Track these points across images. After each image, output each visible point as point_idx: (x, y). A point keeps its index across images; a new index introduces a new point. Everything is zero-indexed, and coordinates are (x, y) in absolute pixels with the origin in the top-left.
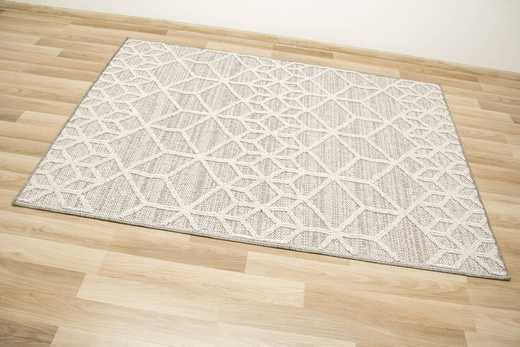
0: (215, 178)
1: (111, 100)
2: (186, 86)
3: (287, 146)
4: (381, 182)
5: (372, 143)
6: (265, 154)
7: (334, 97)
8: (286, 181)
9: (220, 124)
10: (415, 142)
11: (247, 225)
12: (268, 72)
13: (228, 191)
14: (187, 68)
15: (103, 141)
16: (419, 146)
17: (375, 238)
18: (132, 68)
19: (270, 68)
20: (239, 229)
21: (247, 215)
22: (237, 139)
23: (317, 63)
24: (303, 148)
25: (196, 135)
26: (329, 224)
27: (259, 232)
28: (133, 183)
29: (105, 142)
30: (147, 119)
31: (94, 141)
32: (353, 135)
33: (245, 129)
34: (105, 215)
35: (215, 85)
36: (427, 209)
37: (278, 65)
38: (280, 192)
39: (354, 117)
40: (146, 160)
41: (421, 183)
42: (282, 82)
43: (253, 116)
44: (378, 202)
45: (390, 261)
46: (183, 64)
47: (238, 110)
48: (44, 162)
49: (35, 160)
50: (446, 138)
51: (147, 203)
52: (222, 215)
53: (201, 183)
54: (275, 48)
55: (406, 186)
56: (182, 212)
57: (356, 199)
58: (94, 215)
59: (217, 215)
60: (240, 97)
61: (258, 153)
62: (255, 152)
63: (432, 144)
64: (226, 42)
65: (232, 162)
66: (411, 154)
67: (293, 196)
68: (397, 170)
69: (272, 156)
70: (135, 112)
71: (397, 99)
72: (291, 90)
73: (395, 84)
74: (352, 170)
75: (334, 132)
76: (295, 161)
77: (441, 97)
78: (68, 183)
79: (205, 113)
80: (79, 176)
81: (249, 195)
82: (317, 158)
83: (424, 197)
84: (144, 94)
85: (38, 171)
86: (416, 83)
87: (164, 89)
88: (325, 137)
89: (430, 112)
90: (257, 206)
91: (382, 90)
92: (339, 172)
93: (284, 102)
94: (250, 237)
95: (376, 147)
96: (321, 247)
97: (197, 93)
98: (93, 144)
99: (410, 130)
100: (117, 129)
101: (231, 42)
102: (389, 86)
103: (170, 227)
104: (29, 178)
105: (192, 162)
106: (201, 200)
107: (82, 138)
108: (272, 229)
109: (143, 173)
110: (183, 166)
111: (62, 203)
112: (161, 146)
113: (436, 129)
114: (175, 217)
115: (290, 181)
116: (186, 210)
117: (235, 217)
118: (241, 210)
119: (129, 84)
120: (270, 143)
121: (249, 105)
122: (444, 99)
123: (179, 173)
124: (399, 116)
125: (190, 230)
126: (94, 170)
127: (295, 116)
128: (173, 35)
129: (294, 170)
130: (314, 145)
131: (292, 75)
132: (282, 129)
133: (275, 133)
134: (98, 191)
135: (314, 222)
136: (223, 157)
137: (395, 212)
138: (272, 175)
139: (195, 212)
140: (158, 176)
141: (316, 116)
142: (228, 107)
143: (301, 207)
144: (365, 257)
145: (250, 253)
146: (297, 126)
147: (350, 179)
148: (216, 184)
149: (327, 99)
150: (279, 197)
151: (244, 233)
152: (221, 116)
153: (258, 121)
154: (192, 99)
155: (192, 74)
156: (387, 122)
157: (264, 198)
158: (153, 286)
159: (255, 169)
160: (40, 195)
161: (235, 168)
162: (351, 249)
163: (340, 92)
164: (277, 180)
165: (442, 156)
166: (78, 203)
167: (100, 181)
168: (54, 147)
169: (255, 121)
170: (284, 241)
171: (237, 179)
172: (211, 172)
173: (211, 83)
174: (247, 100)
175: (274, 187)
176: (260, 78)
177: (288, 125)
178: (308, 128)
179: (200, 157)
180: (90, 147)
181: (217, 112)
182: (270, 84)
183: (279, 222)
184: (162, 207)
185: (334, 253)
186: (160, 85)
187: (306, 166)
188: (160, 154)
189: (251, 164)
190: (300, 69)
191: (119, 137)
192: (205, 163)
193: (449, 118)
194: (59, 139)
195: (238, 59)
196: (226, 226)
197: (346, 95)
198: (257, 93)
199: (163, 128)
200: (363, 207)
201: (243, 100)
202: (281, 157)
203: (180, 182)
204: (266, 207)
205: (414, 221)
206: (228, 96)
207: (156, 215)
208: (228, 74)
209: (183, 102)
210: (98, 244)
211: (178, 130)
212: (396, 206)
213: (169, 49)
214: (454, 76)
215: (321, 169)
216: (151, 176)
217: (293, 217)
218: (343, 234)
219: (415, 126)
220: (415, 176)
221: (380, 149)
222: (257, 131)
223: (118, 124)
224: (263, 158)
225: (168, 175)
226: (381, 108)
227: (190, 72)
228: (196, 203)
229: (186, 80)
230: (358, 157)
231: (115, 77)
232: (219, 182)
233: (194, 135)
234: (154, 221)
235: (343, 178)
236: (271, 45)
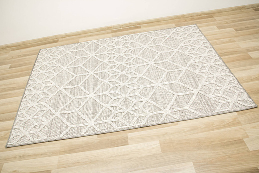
0: (101, 103)
1: (40, 82)
2: (75, 63)
3: (131, 77)
4: (181, 79)
5: (172, 63)
6: (122, 84)
7: (147, 46)
8: (136, 94)
9: (95, 76)
10: (192, 55)
11: (123, 121)
12: (112, 44)
13: (109, 108)
14: (73, 55)
15: (42, 103)
16: (195, 57)
17: (187, 107)
18: (46, 63)
19: (112, 42)
20: (119, 124)
21: (122, 116)
22: (106, 81)
23: (135, 33)
24: (139, 76)
25: (86, 85)
26: (162, 108)
27: (129, 123)
28: (62, 118)
29: (43, 103)
30: (60, 85)
31: (38, 104)
32: (161, 62)
33: (109, 75)
34: (53, 138)
35: (88, 59)
36: (207, 86)
37: (116, 39)
38: (134, 100)
39: (159, 53)
40: (65, 105)
41: (201, 74)
42: (120, 47)
43: (111, 68)
44: (183, 89)
45: (197, 116)
46: (70, 53)
47: (103, 67)
48: (16, 122)
49: (12, 122)
50: (206, 49)
51: (71, 126)
52: (109, 120)
53: (95, 108)
54: (112, 32)
55: (194, 78)
56: (90, 125)
57: (172, 92)
58: (47, 140)
59: (107, 121)
60: (102, 61)
61: (119, 84)
62: (116, 85)
63: (201, 54)
64: (88, 36)
65: (107, 93)
66: (192, 62)
67: (141, 100)
68: (187, 72)
69: (126, 84)
70: (54, 84)
71: (177, 38)
72: (125, 49)
73: (174, 31)
74: (165, 79)
75: (152, 63)
76: (137, 83)
77: (198, 30)
78: (31, 128)
79: (87, 74)
80: (35, 123)
81: (120, 106)
82: (147, 78)
83: (204, 80)
84: (56, 74)
85: (14, 127)
86: (184, 27)
87: (65, 68)
88: (148, 67)
89: (195, 39)
90: (125, 110)
91: (169, 36)
92: (160, 81)
93: (124, 56)
94: (126, 127)
95: (174, 64)
96: (162, 120)
97: (81, 65)
98: (38, 105)
99: (188, 51)
100: (47, 95)
101: (90, 36)
102: (172, 33)
103: (86, 134)
104: (11, 132)
105: (88, 99)
106: (97, 116)
107: (31, 104)
108: (136, 119)
109: (66, 112)
110: (84, 102)
111: (32, 139)
112: (71, 96)
113: (200, 46)
114: (87, 128)
115: (137, 93)
116: (91, 123)
117: (116, 119)
118: (118, 115)
119: (47, 71)
120: (123, 78)
121: (107, 63)
122: (200, 31)
123: (83, 106)
124: (181, 45)
125: (96, 132)
126: (41, 118)
127: (131, 61)
128: (62, 41)
129: (138, 87)
130: (144, 72)
131: (124, 42)
132: (126, 70)
133: (124, 72)
134: (46, 127)
135: (155, 109)
136: (102, 92)
137: (193, 92)
138: (128, 93)
139: (96, 123)
140: (73, 111)
141: (141, 58)
142: (98, 67)
143: (146, 104)
144: (185, 118)
145: (128, 134)
146: (133, 66)
147: (166, 83)
149: (144, 48)
150: (134, 103)
151: (123, 125)
152: (95, 72)
153: (114, 69)
154: (79, 68)
156: (176, 50)
157: (128, 106)
158: (86, 165)
159: (119, 93)
160: (19, 138)
161: (109, 95)
162: (176, 117)
163: (149, 43)
164: (131, 95)
165: (207, 58)
166: (38, 136)
167: (46, 122)
168: (19, 113)
169: (112, 70)
170: (143, 123)
171: (112, 100)
172: (98, 101)
173: (86, 58)
174: (106, 61)
175: (131, 98)
176: (109, 49)
177: (129, 67)
178: (139, 65)
179: (91, 95)
180: (36, 107)
181: (93, 71)
182: (114, 50)
183: (138, 115)
184: (79, 125)
185: (169, 121)
186: (62, 67)
187: (143, 83)
188: (71, 100)
189: (117, 91)
190: (127, 38)
191: (49, 98)
192: (94, 98)
193: (205, 39)
194: (21, 108)
195: (96, 42)
196: (113, 125)
197: (153, 44)
198: (110, 56)
199: (69, 87)
200: (176, 94)
201: (104, 62)
202: (130, 83)
203: (85, 110)
204: (130, 110)
205: (203, 93)
206: (96, 62)
207: (78, 130)
208: (93, 52)
209: (76, 72)
210: (54, 153)
211: (77, 86)
212: (192, 89)
213: (62, 48)
214: (201, 18)
215: (151, 83)
216: (70, 112)
217: (144, 110)
218: (170, 111)
219: (190, 48)
220: (197, 72)
221: (176, 64)
222: (115, 74)
223: (47, 92)
224: (121, 86)
225: (78, 109)
226: (171, 45)
227: (75, 56)
228: (95, 118)
229: (74, 60)
230: (167, 71)
231: (40, 70)
232: (104, 105)
233: (85, 86)
234: (78, 133)
235: (163, 83)
236: (110, 31)
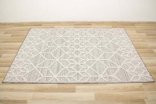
0: (62, 65)
1: (28, 47)
2: (50, 39)
3: (82, 53)
4: (112, 59)
5: (107, 48)
6: (76, 56)
7: (94, 36)
8: (84, 63)
9: (62, 49)
11: (74, 78)
12: (73, 32)
13: (67, 69)
14: (49, 34)
15: (27, 60)
16: (121, 47)
17: (113, 76)
18: (33, 37)
19: (74, 31)
20: (72, 80)
21: (74, 75)
22: (67, 53)
23: (87, 27)
24: (87, 53)
25: (55, 54)
26: (99, 74)
27: (78, 79)
28: (38, 71)
29: (28, 60)
30: (40, 51)
31: (25, 60)
32: (101, 47)
33: (69, 50)
34: (31, 82)
35: (58, 38)
36: (127, 65)
37: (76, 30)
38: (82, 66)
39: (101, 41)
40: (41, 63)
41: (124, 57)
42: (78, 34)
43: (71, 45)
44: (112, 65)
45: (118, 82)
46: (48, 33)
47: (66, 44)
48: (10, 68)
49: (8, 68)
50: (128, 43)
51: (43, 76)
52: (66, 76)
53: (59, 67)
54: (74, 25)
55: (119, 59)
56: (54, 77)
57: (105, 65)
58: (28, 82)
59: (65, 76)
60: (66, 40)
62: (73, 56)
63: (125, 45)
64: (60, 25)
65: (67, 60)
66: (119, 49)
67: (86, 67)
68: (116, 55)
69: (78, 56)
70: (36, 50)
71: (112, 34)
72: (81, 36)
73: (111, 30)
74: (102, 57)
75: (95, 46)
76: (85, 57)
77: (125, 31)
78: (18, 74)
79: (57, 47)
80: (22, 71)
81: (73, 69)
82: (92, 55)
83: (125, 61)
84: (38, 44)
85: (9, 71)
86: (117, 29)
87: (44, 42)
88: (93, 48)
89: (123, 36)
90: (76, 72)
91: (107, 32)
93: (80, 40)
94: (76, 82)
95: (109, 49)
96: (97, 81)
97: (53, 41)
98: (25, 61)
99: (118, 43)
100: (31, 55)
101: (61, 25)
102: (109, 31)
103: (51, 82)
104: (7, 74)
105: (55, 62)
106: (59, 73)
107: (21, 59)
108: (82, 78)
109: (41, 67)
110: (53, 63)
111: (18, 80)
112: (45, 58)
113: (125, 41)
114: (52, 79)
115: (85, 63)
116: (55, 76)
117: (70, 76)
118: (72, 74)
119: (33, 42)
120: (77, 53)
121: (69, 43)
122: (126, 32)
123: (52, 66)
124: (114, 39)
125: (57, 82)
126: (26, 69)
127: (83, 44)
128: (44, 25)
129: (86, 60)
130: (90, 51)
131: (81, 32)
132: (80, 48)
133: (78, 50)
134: (28, 75)
135: (94, 74)
136: (64, 59)
137: (117, 67)
138: (79, 62)
139: (58, 76)
140: (45, 67)
141: (89, 43)
142: (63, 44)
143: (89, 70)
144: (111, 82)
145: (76, 86)
146: (84, 46)
147: (102, 59)
148: (63, 67)
149: (92, 37)
150: (82, 68)
151: (74, 81)
152: (62, 47)
153: (73, 47)
154: (52, 43)
155: (51, 36)
156: (110, 41)
157: (78, 69)
158: (48, 101)
159: (74, 61)
160: (11, 78)
162: (106, 80)
164: (81, 63)
165: (128, 49)
166: (22, 79)
167: (28, 72)
168: (13, 63)
169: (72, 47)
170: (86, 81)
171: (69, 65)
172: (61, 64)
173: (57, 38)
174: (68, 41)
175: (80, 65)
176: (71, 34)
177: (82, 47)
178: (88, 47)
179: (57, 60)
180: (24, 62)
182: (74, 35)
183: (84, 76)
184: (48, 76)
185: (101, 82)
186: (42, 40)
187: (89, 58)
188: (45, 61)
189: (73, 60)
190: (83, 30)
191: (32, 58)
192: (59, 62)
193: (128, 37)
194: (14, 61)
195: (64, 29)
196: (68, 79)
197: (97, 35)
198: (71, 39)
199: (45, 53)
200: (108, 67)
201: (67, 41)
202: (81, 56)
203: (52, 68)
204: (79, 72)
205: (123, 69)
206: (63, 41)
207: (47, 79)
208: (62, 34)
209: (50, 44)
210: (30, 91)
211: (49, 53)
212: (117, 65)
213: (43, 30)
214: (127, 25)
215: (93, 58)
216: (43, 68)
217: (88, 74)
218: (103, 76)
219: (119, 41)
220: (121, 56)
221: (110, 49)
222: (73, 50)
223: (31, 54)
224: (76, 57)
225: (48, 67)
226: (108, 38)
227: (50, 35)
228: (58, 74)
230: (104, 53)
231: (29, 40)
232: (64, 67)
233: (54, 54)
234: (46, 81)
235: (100, 59)
236: (73, 24)
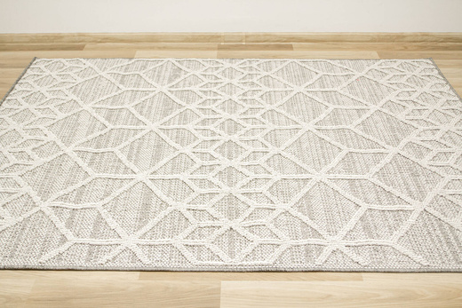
0: (164, 198)
1: (19, 127)
2: (115, 99)
3: (252, 149)
4: (382, 174)
5: (360, 133)
6: (225, 163)
7: (302, 89)
8: (258, 190)
9: (162, 135)
10: (415, 124)
11: (215, 248)
12: (215, 73)
13: (183, 211)
14: (114, 81)
15: (11, 175)
16: (421, 128)
17: (390, 241)
18: (44, 90)
19: (217, 68)
20: (205, 255)
22: (188, 150)
23: (274, 57)
24: (273, 150)
25: (134, 153)
27: (232, 254)
28: (54, 218)
29: (15, 175)
30: (68, 142)
32: (334, 127)
33: (196, 139)
34: (19, 263)
35: (151, 95)
36: (450, 198)
37: (226, 64)
38: (253, 203)
39: (331, 107)
40: (70, 189)
41: (434, 169)
42: (235, 82)
43: (204, 122)
44: (383, 197)
45: (416, 267)
46: (108, 77)
47: (184, 117)
50: (453, 114)
51: (76, 240)
52: (179, 241)
53: (146, 206)
54: (220, 48)
55: (416, 175)
56: (125, 244)
57: (353, 198)
59: (172, 241)
60: (184, 104)
61: (217, 162)
62: (211, 163)
63: (438, 123)
64: (160, 48)
66: (413, 137)
67: (270, 205)
68: (399, 158)
69: (236, 163)
70: (52, 137)
71: (381, 82)
72: (247, 88)
73: (375, 66)
74: (340, 167)
75: (310, 126)
76: (265, 165)
77: (436, 72)
79: (142, 127)
81: (212, 211)
82: (293, 158)
83: (442, 183)
84: (61, 115)
86: (399, 61)
87: (87, 107)
88: (300, 133)
89: (426, 89)
90: (225, 223)
91: (360, 74)
92: (325, 169)
93: (241, 102)
94: (221, 263)
95: (366, 136)
96: (319, 262)
97: (129, 106)
99: (406, 112)
100: (29, 159)
101: (165, 48)
102: (368, 68)
103: (111, 265)
105: (132, 183)
106: (149, 226)
108: (249, 249)
109: (67, 205)
110: (121, 190)
112: (89, 170)
113: (438, 106)
114: (116, 251)
115: (264, 188)
116: (131, 240)
117: (198, 241)
118: (204, 232)
119: (41, 107)
120: (230, 149)
121: (197, 112)
122: (440, 73)
123: (116, 199)
124: (388, 98)
125: (138, 265)
127: (258, 116)
128: (93, 49)
129: (266, 176)
130: (286, 144)
131: (246, 72)
132: (243, 132)
133: (235, 138)
134: (7, 234)
135: (303, 232)
136: (172, 173)
137: (408, 207)
138: (239, 185)
139: (143, 242)
140: (88, 205)
141: (283, 111)
142: (171, 116)
143: (283, 217)
144: (381, 267)
145: (223, 283)
146: (262, 126)
147: (339, 176)
148: (167, 205)
149: (294, 93)
150: (251, 209)
151: (212, 259)
152: (163, 127)
153: (211, 127)
154: (124, 113)
155: (121, 86)
156: (373, 108)
157: (233, 213)
159: (216, 181)
161: (190, 183)
162: (360, 259)
163: (308, 83)
164: (245, 190)
165: (453, 135)
167: (9, 221)
169: (207, 127)
170: (268, 261)
171: (193, 195)
172: (159, 192)
173: (146, 93)
174: (193, 106)
175: (243, 198)
176: (206, 81)
177: (249, 126)
178: (276, 127)
179: (142, 176)
181: (157, 124)
182: (219, 86)
183: (257, 239)
184: (97, 242)
185: (337, 267)
186: (81, 103)
187: (281, 168)
189: (210, 176)
190: (254, 65)
191: (32, 168)
192: (149, 183)
193: (451, 92)
195: (177, 64)
196: (187, 253)
197: (317, 85)
198: (205, 97)
199: (89, 149)
200: (365, 206)
201: (188, 107)
202: (247, 163)
203: (119, 208)
204: (237, 224)
205: (436, 213)
206: (168, 105)
207: (90, 253)
208: (166, 82)
209: (113, 118)
211: (110, 149)
212: (408, 199)
213: (89, 63)
214: (446, 48)
215: (300, 170)
216: (79, 206)
217: (275, 231)
218: (345, 242)
219: (411, 107)
220: (425, 162)
221: (371, 138)
222: (211, 138)
223: (30, 152)
224: (223, 167)
225: (102, 203)
226: (363, 94)
227: (118, 84)
228: (143, 230)
229: (114, 94)
230: (346, 150)
231: (23, 102)
232: (170, 201)
233: (130, 152)
234: (88, 260)
235: (332, 176)
236: (215, 45)
